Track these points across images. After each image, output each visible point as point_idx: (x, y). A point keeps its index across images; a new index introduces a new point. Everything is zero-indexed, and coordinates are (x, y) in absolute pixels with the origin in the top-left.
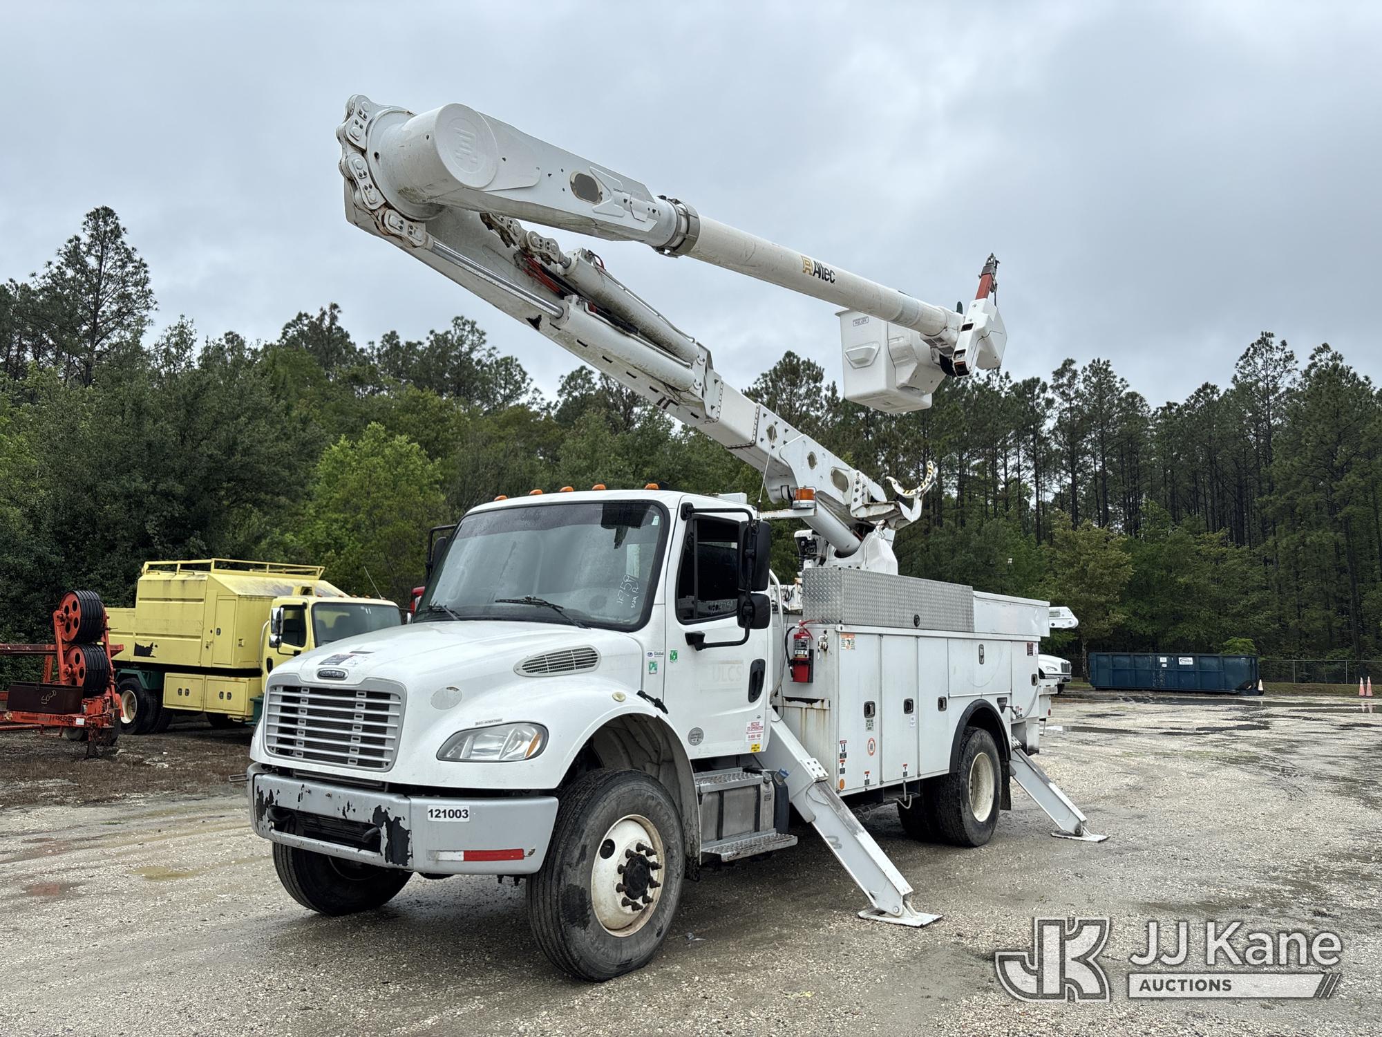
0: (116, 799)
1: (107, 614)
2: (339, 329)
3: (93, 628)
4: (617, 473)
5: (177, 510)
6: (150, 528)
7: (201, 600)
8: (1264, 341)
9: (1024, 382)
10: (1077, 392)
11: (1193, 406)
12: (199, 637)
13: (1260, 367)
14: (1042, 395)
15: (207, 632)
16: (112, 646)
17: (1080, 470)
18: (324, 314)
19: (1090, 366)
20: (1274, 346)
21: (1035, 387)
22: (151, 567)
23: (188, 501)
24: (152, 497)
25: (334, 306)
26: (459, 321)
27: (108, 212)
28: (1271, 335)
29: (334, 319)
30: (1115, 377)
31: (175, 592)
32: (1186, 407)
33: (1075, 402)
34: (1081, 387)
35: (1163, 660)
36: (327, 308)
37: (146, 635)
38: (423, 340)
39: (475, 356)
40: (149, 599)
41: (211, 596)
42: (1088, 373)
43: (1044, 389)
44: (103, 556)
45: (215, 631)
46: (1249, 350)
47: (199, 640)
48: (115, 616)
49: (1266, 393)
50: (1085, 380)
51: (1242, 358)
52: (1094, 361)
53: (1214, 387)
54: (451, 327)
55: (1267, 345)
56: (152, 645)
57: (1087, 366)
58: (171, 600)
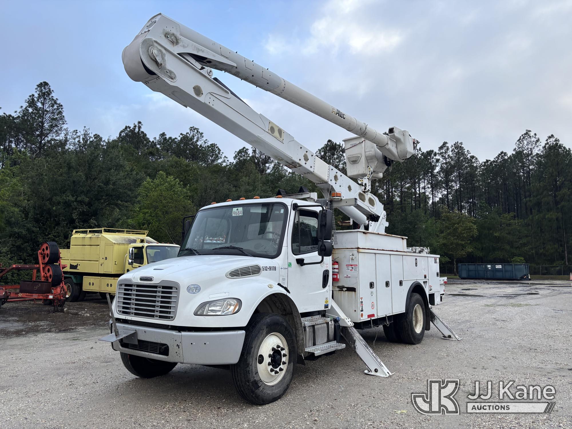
0: (73, 329)
1: (60, 252)
2: (142, 132)
3: (55, 258)
4: (264, 191)
5: (85, 208)
6: (75, 216)
7: (98, 245)
8: (527, 133)
9: (427, 152)
10: (449, 156)
11: (497, 161)
12: (98, 261)
13: (525, 144)
14: (434, 157)
15: (101, 258)
16: (62, 265)
17: (450, 188)
18: (135, 126)
19: (454, 144)
20: (531, 135)
21: (431, 154)
22: (76, 232)
23: (89, 204)
24: (75, 203)
25: (140, 123)
26: (192, 129)
27: (46, 84)
28: (530, 131)
29: (140, 128)
30: (464, 149)
31: (87, 242)
32: (494, 161)
33: (448, 160)
34: (450, 153)
35: (489, 266)
36: (137, 124)
37: (75, 260)
38: (177, 137)
39: (199, 143)
40: (76, 245)
41: (102, 244)
42: (453, 147)
43: (435, 155)
44: (54, 228)
45: (104, 258)
46: (521, 137)
47: (98, 262)
48: (63, 253)
49: (528, 155)
50: (452, 151)
51: (518, 141)
52: (456, 143)
53: (505, 153)
54: (189, 131)
55: (529, 135)
56: (77, 264)
57: (453, 145)
58: (85, 245)
